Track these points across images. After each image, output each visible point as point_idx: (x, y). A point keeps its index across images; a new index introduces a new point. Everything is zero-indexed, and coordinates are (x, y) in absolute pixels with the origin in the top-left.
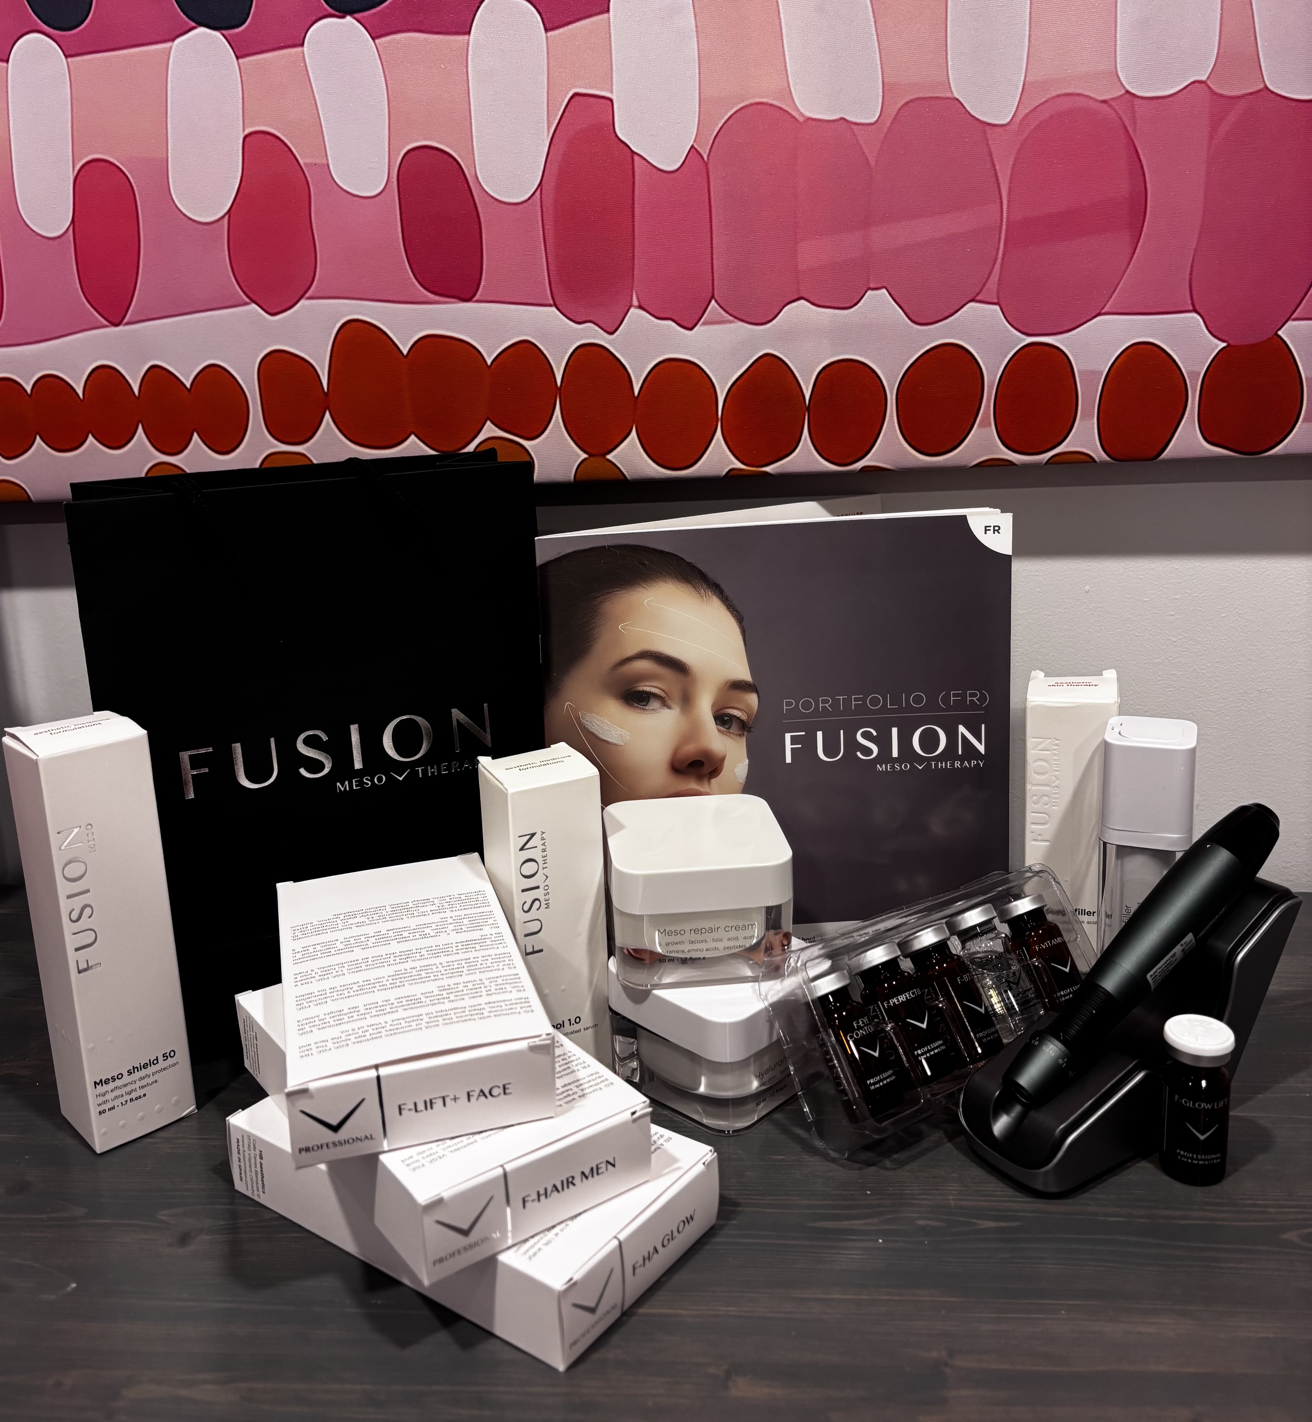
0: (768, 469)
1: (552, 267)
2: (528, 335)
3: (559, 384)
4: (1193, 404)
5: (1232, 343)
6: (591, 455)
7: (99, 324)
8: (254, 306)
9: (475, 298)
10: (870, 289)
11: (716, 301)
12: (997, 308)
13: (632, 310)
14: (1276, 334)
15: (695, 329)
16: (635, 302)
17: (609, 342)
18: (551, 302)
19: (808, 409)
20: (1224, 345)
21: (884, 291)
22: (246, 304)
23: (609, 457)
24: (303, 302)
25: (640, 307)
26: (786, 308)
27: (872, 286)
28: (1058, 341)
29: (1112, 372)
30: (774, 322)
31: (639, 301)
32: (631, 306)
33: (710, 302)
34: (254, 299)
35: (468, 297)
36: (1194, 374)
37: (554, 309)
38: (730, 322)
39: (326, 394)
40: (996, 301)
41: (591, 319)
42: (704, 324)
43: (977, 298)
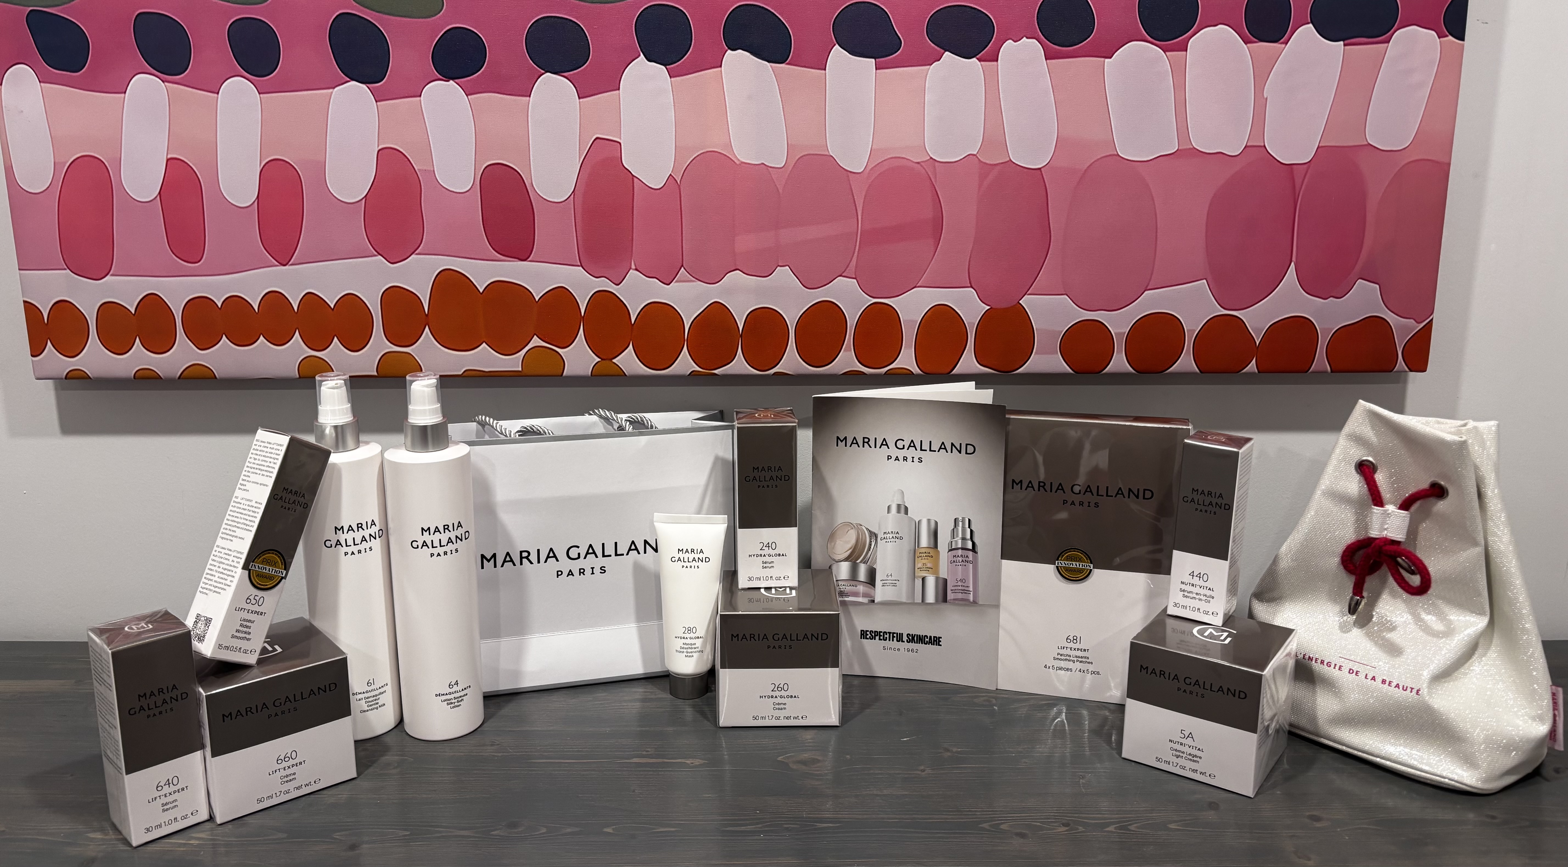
0: (716, 372)
1: (580, 243)
2: (563, 283)
3: (583, 314)
4: (971, 341)
5: (993, 307)
6: (602, 359)
7: (272, 264)
8: (380, 257)
9: (529, 259)
10: (779, 266)
11: (684, 268)
12: (855, 281)
13: (631, 271)
14: (1018, 302)
15: (671, 285)
16: (633, 267)
17: (615, 290)
18: (579, 264)
19: (741, 336)
20: (989, 307)
21: (787, 267)
22: (376, 256)
23: (614, 361)
24: (413, 256)
25: (636, 270)
26: (728, 275)
27: (780, 264)
28: (891, 302)
29: (923, 321)
30: (720, 283)
31: (635, 266)
32: (630, 268)
33: (681, 268)
34: (380, 252)
35: (525, 258)
36: (972, 324)
37: (581, 268)
38: (694, 281)
39: (427, 315)
40: (854, 276)
41: (605, 275)
42: (676, 282)
43: (843, 275)
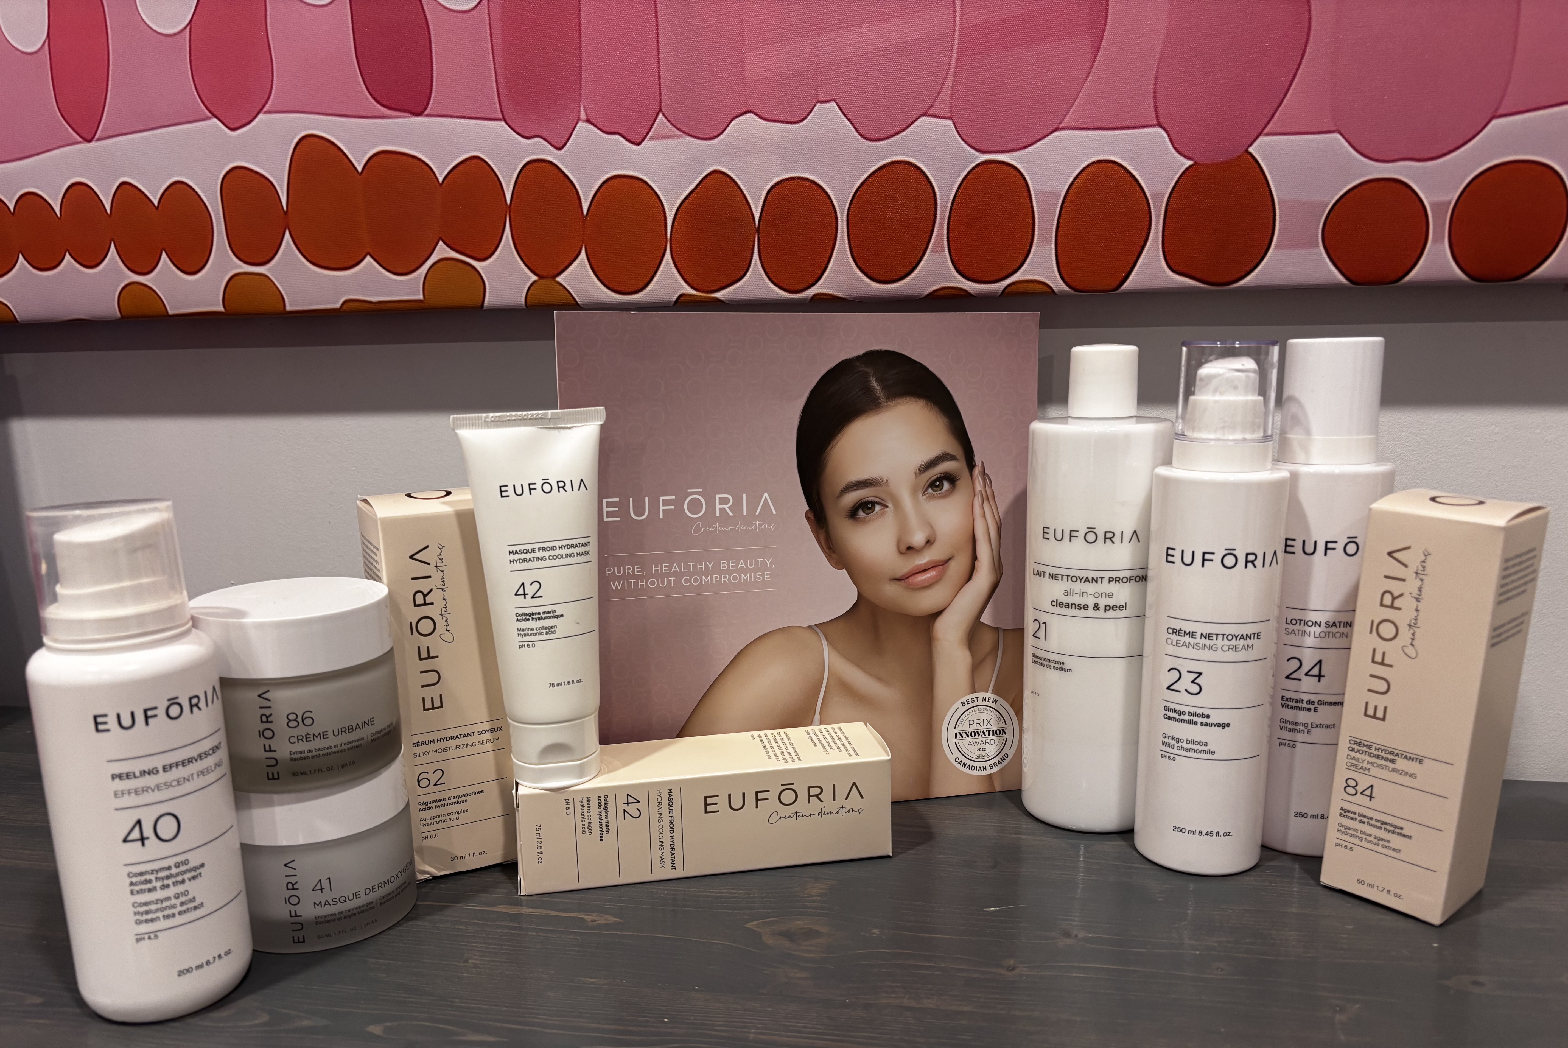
0: (719, 295)
1: (501, 80)
2: (475, 150)
3: (508, 202)
4: (1157, 229)
5: (1199, 162)
6: (541, 277)
7: (73, 141)
8: (215, 120)
9: (426, 112)
10: (818, 102)
11: (664, 115)
12: (950, 122)
13: (580, 124)
14: (1247, 151)
15: (643, 144)
16: (583, 116)
17: (556, 157)
18: (500, 116)
19: (758, 230)
20: (1190, 163)
21: (833, 104)
22: (208, 118)
23: (559, 279)
24: (261, 116)
25: (588, 121)
26: (734, 122)
27: (821, 98)
28: (1014, 159)
29: (1071, 194)
30: (722, 136)
31: (587, 115)
32: (579, 120)
33: (657, 115)
34: (215, 113)
35: (419, 111)
36: (1158, 196)
37: (503, 123)
38: (678, 137)
39: (286, 213)
40: (948, 115)
41: (540, 134)
42: (652, 138)
43: (930, 112)
